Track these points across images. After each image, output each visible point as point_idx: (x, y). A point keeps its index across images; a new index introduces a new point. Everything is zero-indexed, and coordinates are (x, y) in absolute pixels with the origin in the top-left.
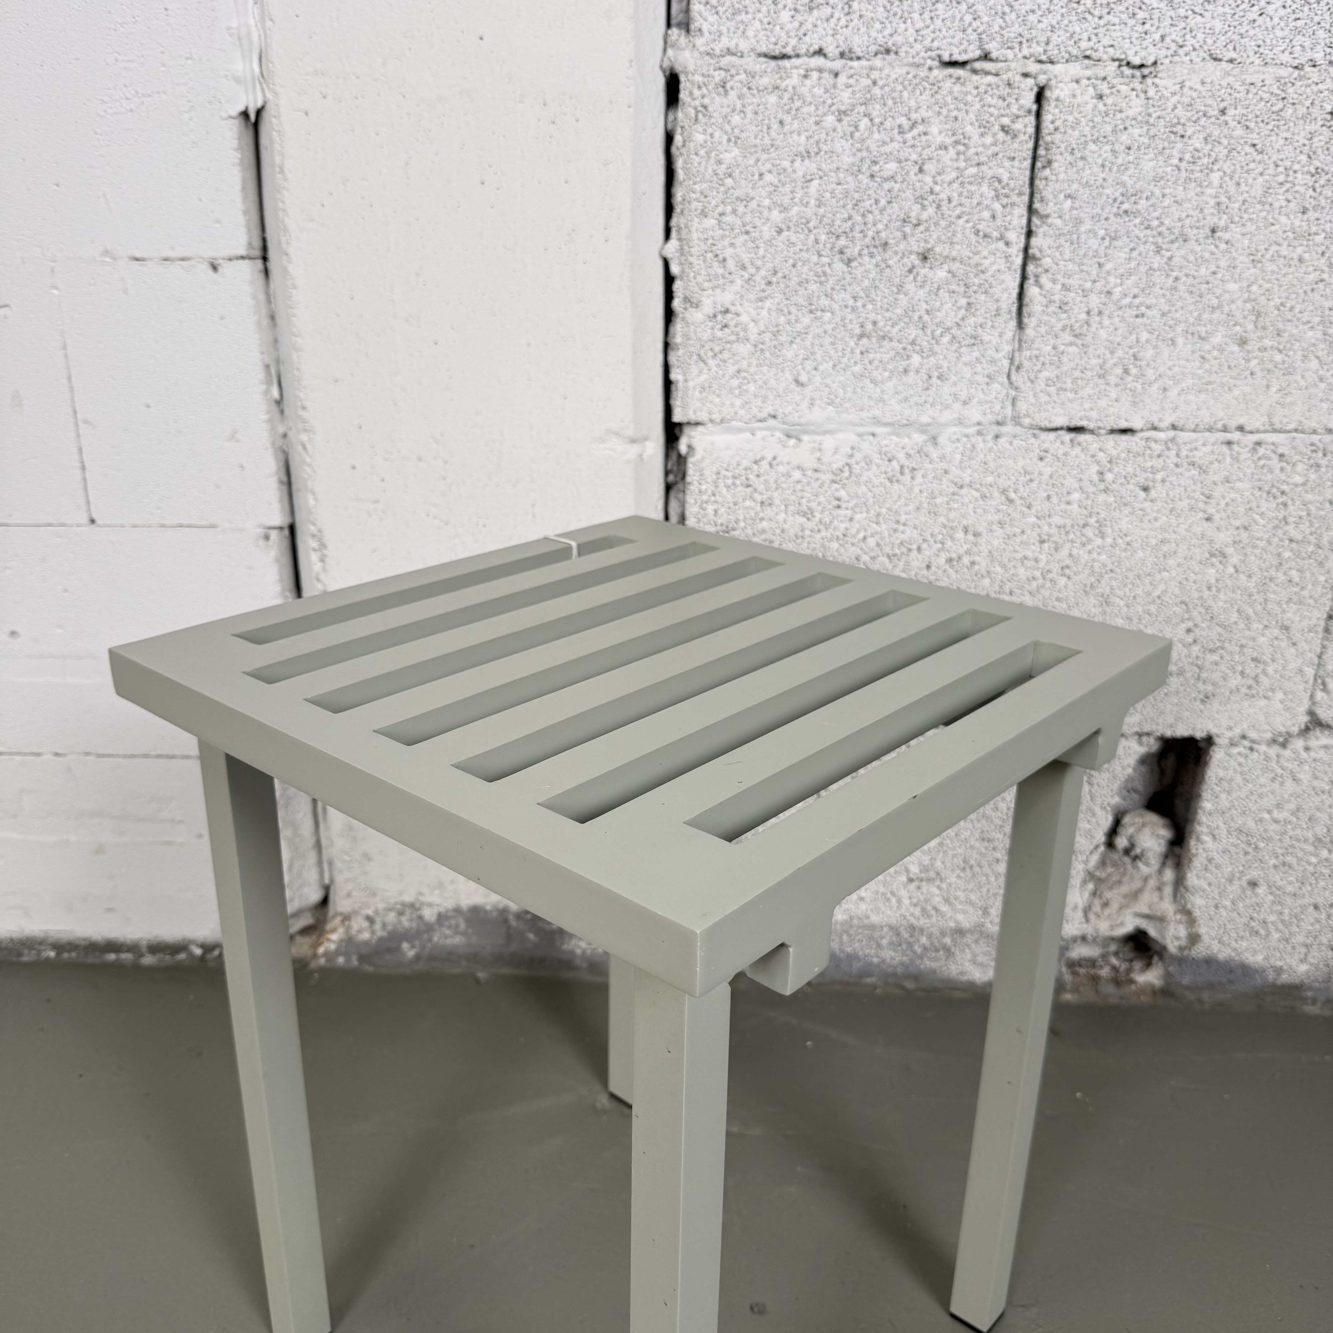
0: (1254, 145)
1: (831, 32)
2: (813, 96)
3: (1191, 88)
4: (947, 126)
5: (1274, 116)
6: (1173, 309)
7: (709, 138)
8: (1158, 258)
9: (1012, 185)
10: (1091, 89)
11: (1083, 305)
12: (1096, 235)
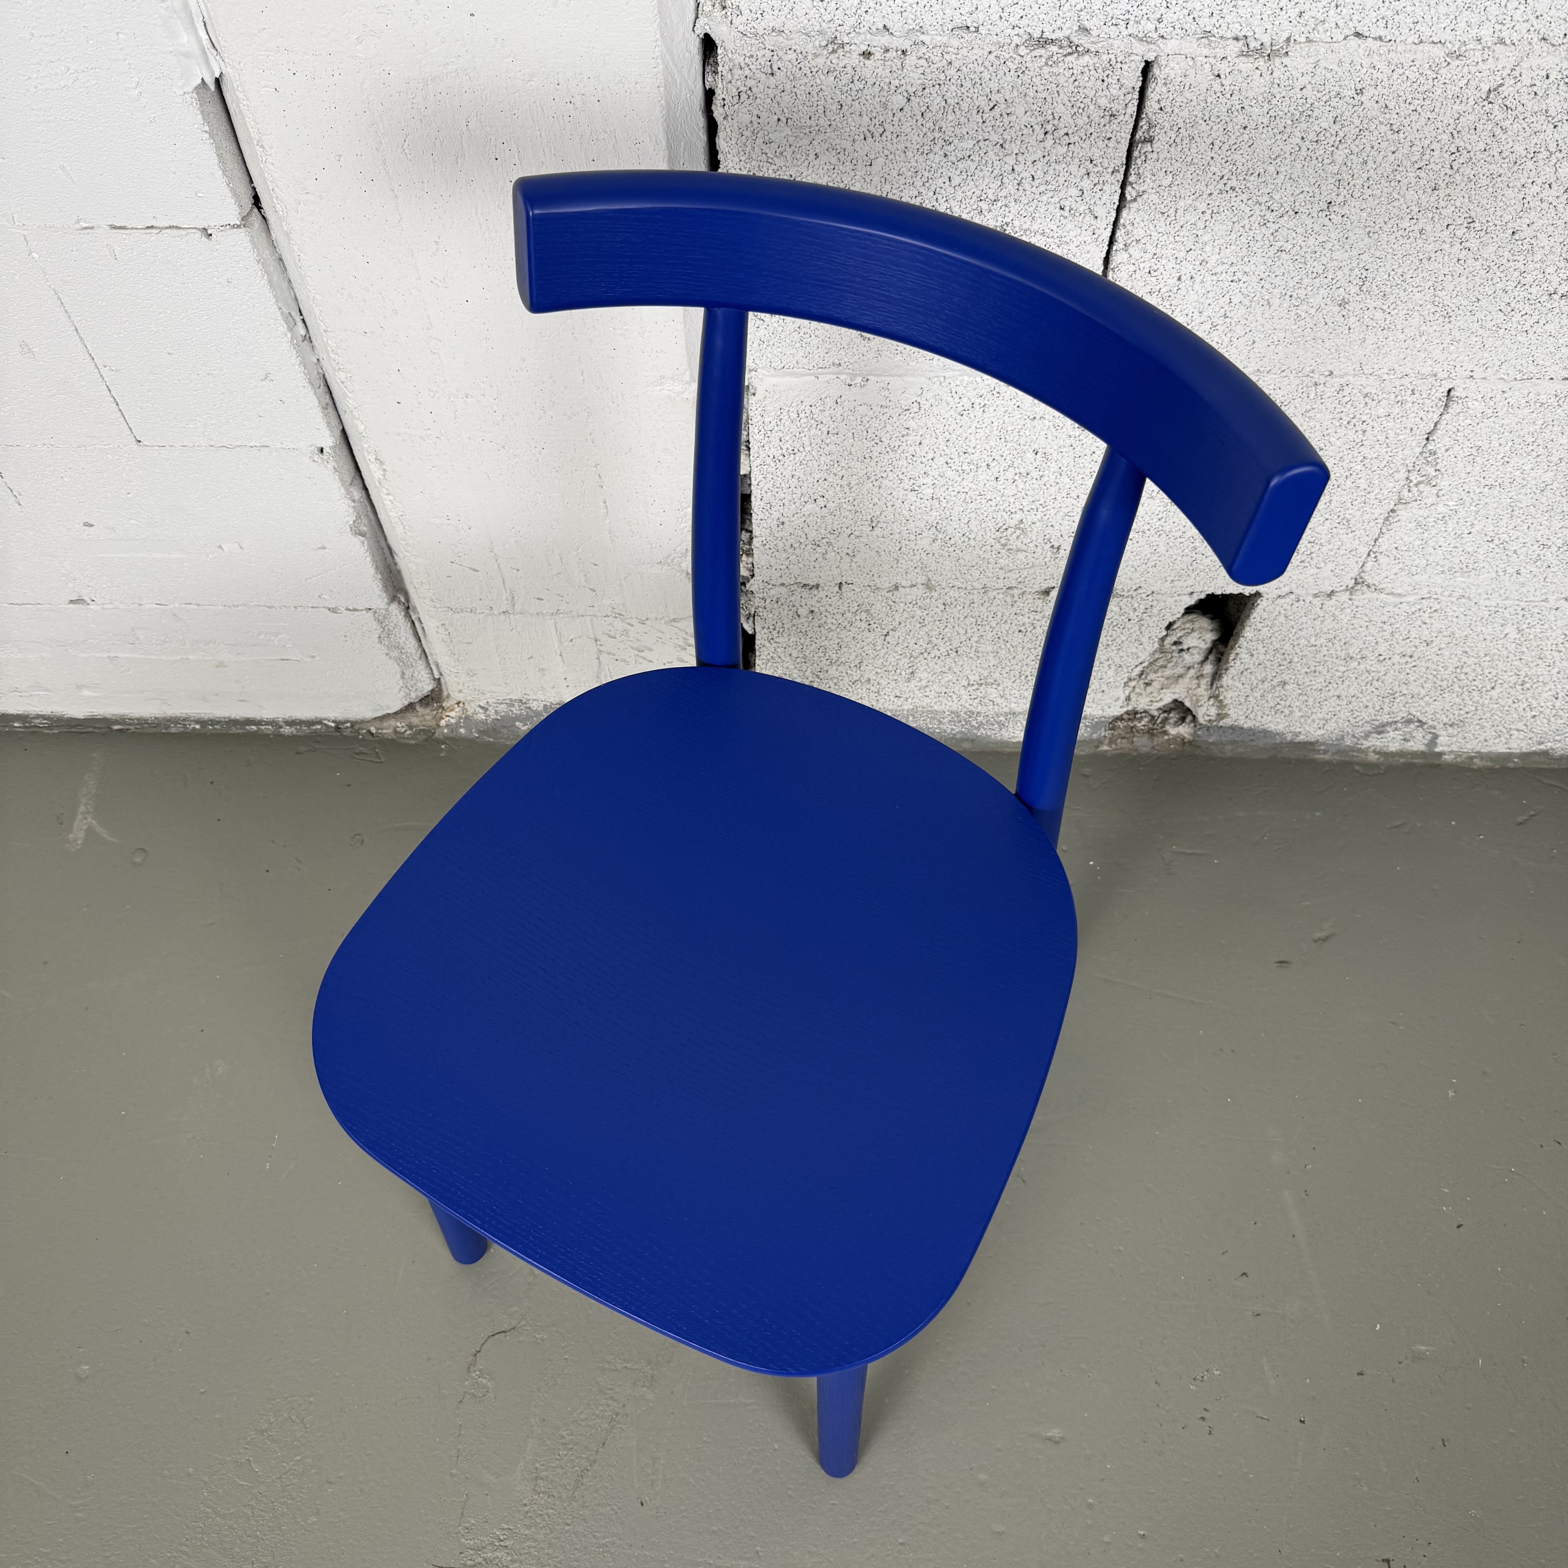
0: (1390, 125)
2: (877, 76)
3: (1326, 69)
9: (1104, 164)
10: (1207, 66)
12: (1196, 209)
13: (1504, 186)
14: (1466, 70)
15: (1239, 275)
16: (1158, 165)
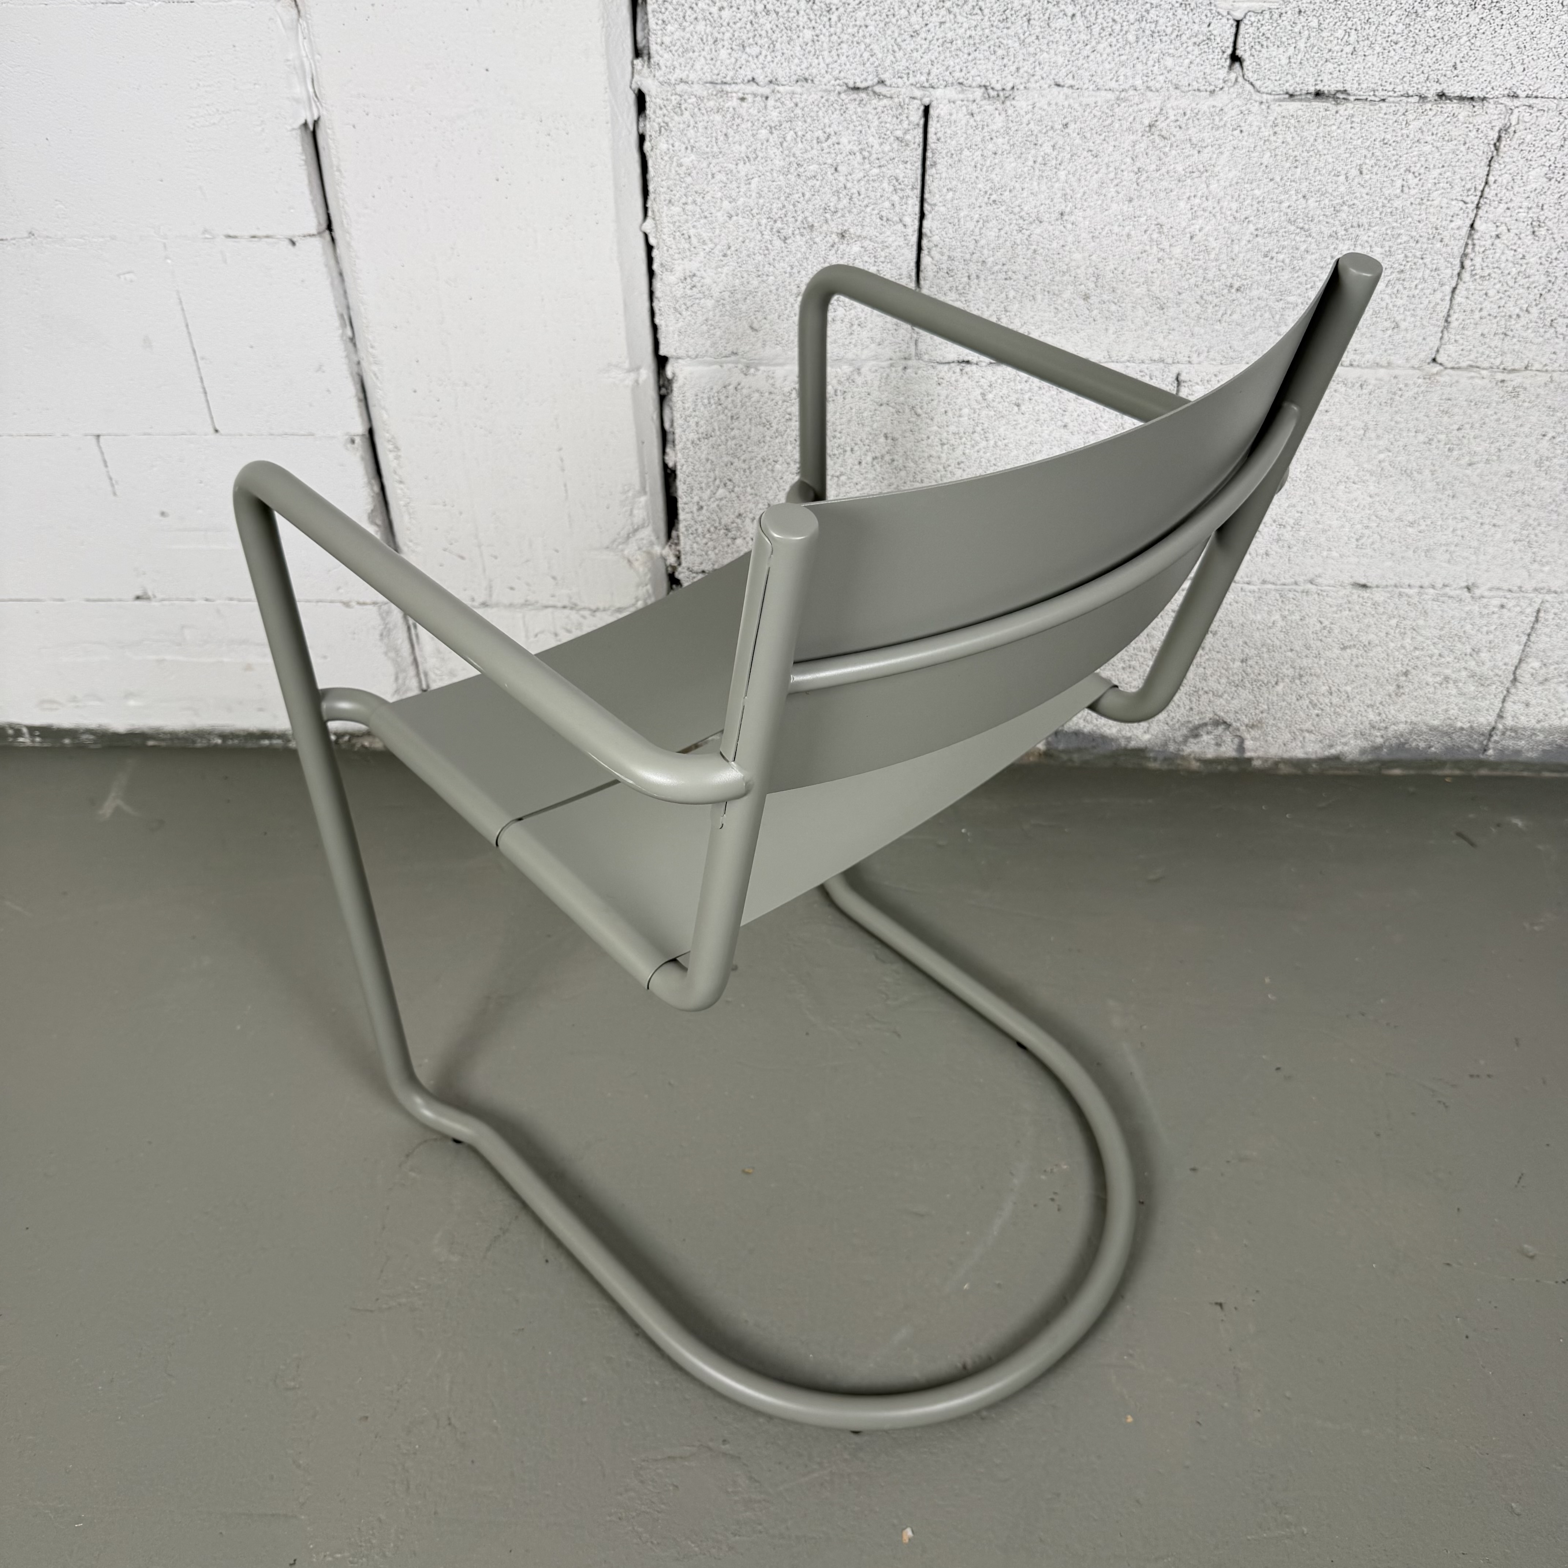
0: (1091, 151)
1: (760, 66)
2: (750, 114)
3: (1041, 109)
4: (855, 138)
5: (1105, 129)
6: (1033, 273)
7: (671, 147)
8: (1020, 235)
9: (906, 182)
10: (964, 108)
11: (964, 271)
12: (972, 218)
13: (1175, 198)
14: (1131, 110)
15: (1010, 273)
16: (941, 183)
